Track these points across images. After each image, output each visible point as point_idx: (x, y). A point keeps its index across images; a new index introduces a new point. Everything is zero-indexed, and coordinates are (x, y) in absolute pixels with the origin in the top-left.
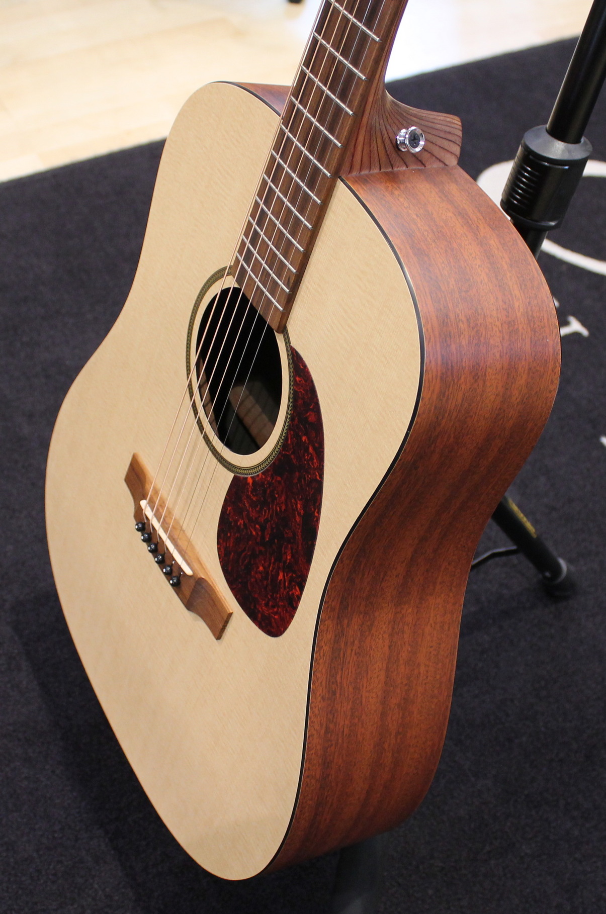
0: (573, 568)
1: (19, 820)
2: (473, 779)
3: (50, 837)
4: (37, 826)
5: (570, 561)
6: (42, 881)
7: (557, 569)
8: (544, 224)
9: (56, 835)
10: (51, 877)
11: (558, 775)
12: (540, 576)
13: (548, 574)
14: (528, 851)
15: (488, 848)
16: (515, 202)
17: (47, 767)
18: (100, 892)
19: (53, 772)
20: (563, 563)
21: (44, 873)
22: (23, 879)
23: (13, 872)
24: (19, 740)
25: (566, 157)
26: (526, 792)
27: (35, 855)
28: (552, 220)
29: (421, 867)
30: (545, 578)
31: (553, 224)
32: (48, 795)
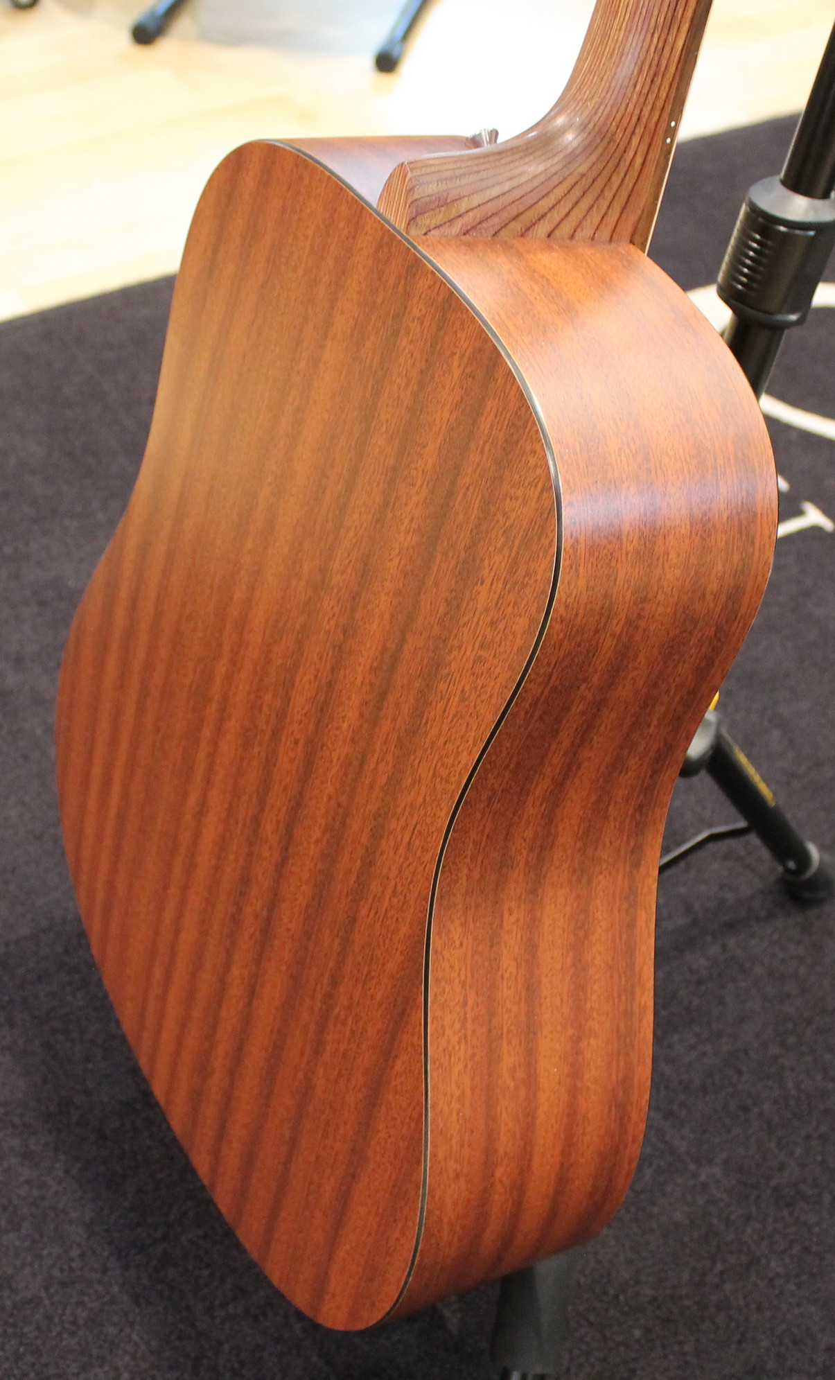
0: (828, 858)
1: (17, 1243)
2: (692, 1167)
3: (66, 1267)
4: (45, 1252)
5: (822, 848)
6: (54, 1333)
7: (804, 859)
8: (780, 317)
9: (74, 1265)
10: (67, 1325)
11: (819, 1158)
12: (780, 869)
13: (792, 865)
14: (780, 1270)
15: (719, 1267)
16: (740, 287)
17: (58, 1165)
18: (143, 1347)
19: (67, 1172)
20: (814, 852)
21: (56, 1319)
22: (26, 1330)
23: (11, 1320)
24: (14, 1126)
25: (811, 218)
26: (773, 1183)
27: (43, 1294)
28: (793, 312)
29: (621, 1298)
30: (787, 870)
31: (793, 317)
32: (60, 1206)
